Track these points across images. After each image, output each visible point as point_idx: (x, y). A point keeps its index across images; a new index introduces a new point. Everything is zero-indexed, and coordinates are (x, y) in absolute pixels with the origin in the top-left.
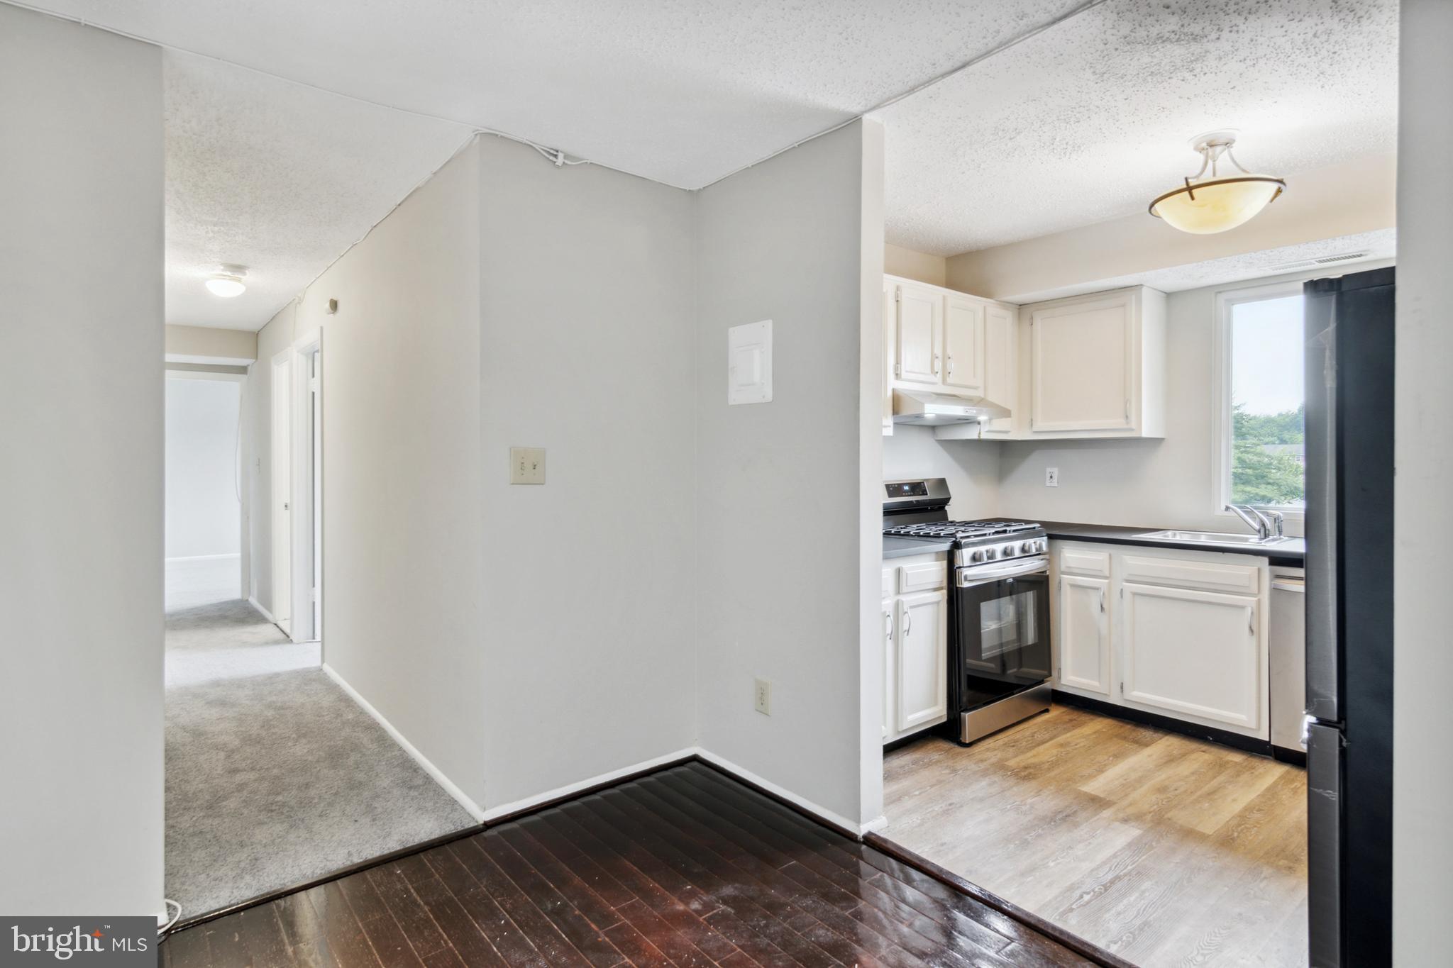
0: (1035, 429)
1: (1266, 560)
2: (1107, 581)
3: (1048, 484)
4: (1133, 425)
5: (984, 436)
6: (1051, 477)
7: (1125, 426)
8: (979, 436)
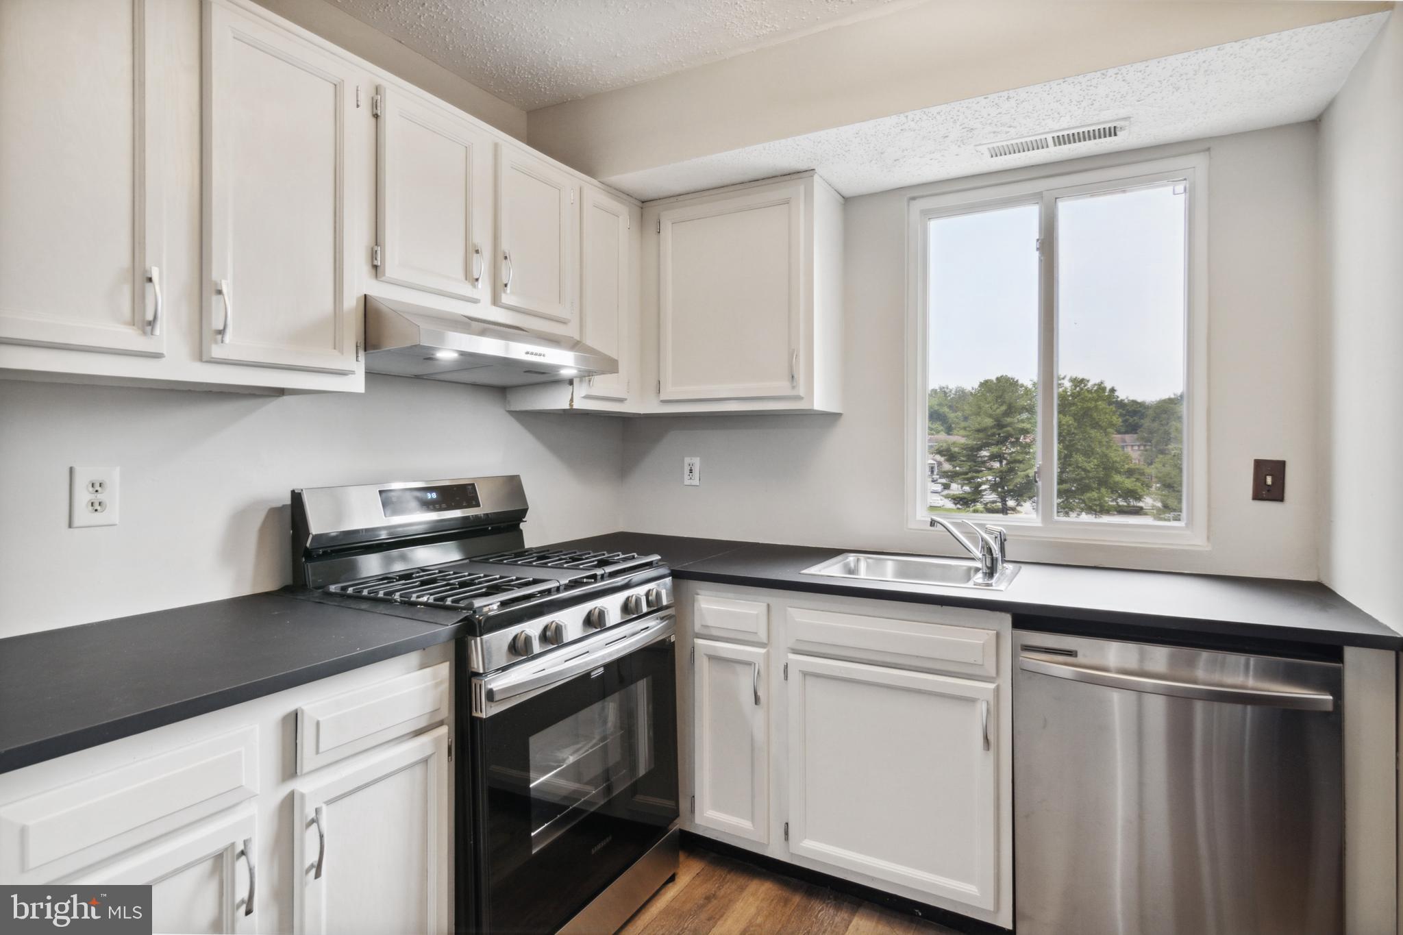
0: (663, 397)
1: (1007, 619)
2: (763, 651)
3: (687, 482)
4: (801, 391)
5: (579, 404)
6: (691, 471)
7: (789, 392)
8: (571, 405)
